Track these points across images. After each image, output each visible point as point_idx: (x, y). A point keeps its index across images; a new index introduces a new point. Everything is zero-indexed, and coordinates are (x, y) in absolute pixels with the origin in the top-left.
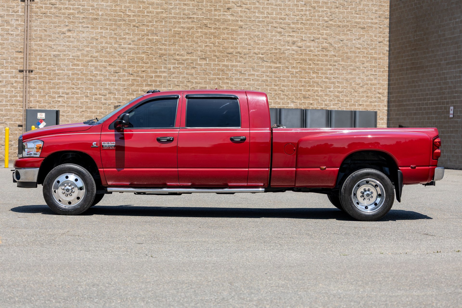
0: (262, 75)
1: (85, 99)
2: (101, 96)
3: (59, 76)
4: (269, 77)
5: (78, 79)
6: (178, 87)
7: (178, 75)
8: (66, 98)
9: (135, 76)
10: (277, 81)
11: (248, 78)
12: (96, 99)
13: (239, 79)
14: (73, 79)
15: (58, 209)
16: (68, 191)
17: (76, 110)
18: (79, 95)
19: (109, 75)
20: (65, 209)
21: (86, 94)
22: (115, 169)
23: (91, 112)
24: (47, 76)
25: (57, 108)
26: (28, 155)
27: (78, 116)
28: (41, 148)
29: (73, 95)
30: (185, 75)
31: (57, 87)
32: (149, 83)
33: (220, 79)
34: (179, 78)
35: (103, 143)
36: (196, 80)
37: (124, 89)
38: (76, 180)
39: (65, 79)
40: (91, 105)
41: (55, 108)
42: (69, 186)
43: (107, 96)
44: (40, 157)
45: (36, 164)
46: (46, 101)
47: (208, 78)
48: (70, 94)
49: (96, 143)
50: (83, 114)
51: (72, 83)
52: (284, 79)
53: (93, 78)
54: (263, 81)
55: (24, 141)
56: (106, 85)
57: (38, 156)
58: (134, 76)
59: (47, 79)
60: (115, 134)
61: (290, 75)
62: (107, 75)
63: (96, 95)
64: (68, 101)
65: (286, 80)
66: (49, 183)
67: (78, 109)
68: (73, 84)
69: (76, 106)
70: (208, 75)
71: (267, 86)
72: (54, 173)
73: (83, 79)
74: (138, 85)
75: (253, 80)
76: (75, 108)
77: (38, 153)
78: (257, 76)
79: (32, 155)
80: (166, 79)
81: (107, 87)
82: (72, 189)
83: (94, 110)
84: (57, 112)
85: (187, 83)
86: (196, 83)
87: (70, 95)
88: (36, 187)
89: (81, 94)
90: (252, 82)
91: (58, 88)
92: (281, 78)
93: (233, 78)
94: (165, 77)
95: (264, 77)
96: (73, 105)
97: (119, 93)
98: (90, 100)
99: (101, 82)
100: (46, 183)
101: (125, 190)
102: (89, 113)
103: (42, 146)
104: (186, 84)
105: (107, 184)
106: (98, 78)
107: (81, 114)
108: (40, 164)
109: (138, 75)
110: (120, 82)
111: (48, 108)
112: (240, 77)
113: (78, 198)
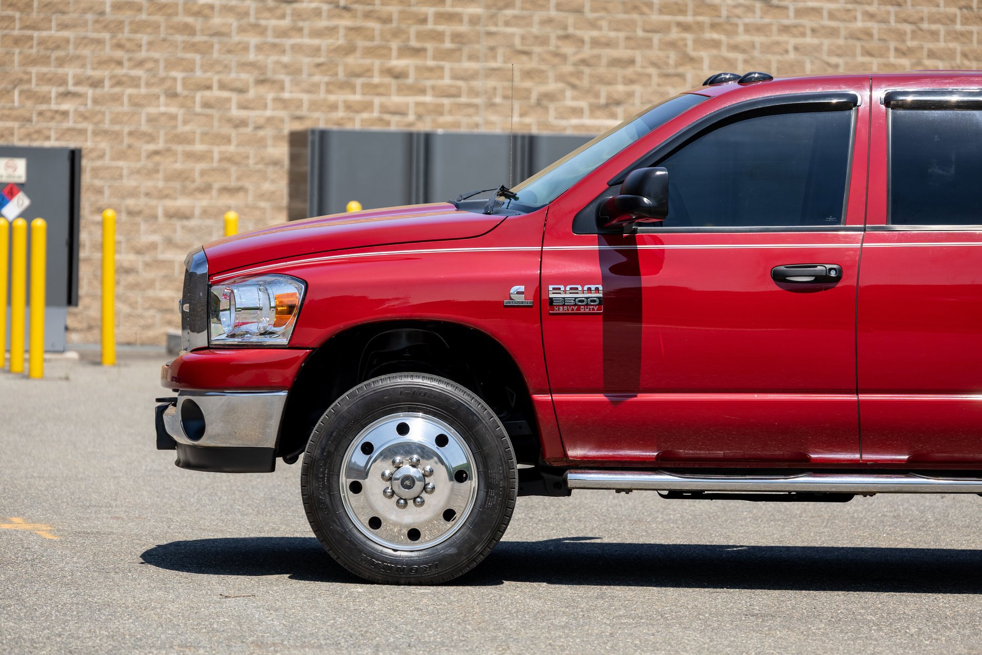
0: (848, 11)
1: (167, 105)
2: (225, 94)
3: (63, 13)
4: (880, 22)
5: (138, 27)
6: (524, 58)
7: (525, 13)
8: (89, 102)
9: (359, 14)
10: (909, 36)
11: (796, 26)
12: (206, 105)
13: (759, 29)
14: (120, 25)
15: (366, 560)
16: (409, 487)
17: (130, 146)
18: (143, 90)
19: (258, 11)
20: (396, 561)
21: (168, 84)
22: (600, 397)
23: (190, 156)
24: (17, 15)
25: (57, 139)
26: (233, 336)
27: (138, 172)
28: (296, 311)
29: (117, 90)
30: (553, 13)
31: (57, 59)
32: (414, 43)
33: (685, 27)
34: (530, 25)
35: (551, 288)
36: (595, 33)
37: (319, 65)
38: (442, 441)
39: (85, 24)
40: (188, 128)
41: (48, 138)
42: (414, 466)
43: (252, 93)
44: (291, 346)
45: (276, 376)
46: (15, 113)
47: (640, 23)
48: (107, 83)
49: (522, 288)
50: (158, 164)
51: (115, 41)
52: (934, 27)
53: (197, 23)
54: (853, 36)
55: (216, 278)
56: (246, 48)
57: (284, 341)
58: (355, 17)
59: (18, 25)
60: (601, 252)
61: (958, 12)
62: (252, 12)
63: (209, 88)
64: (99, 112)
65: (942, 34)
66: (329, 453)
67: (138, 144)
68: (119, 46)
69: (131, 134)
70: (642, 13)
71: (869, 53)
72: (348, 411)
73: (156, 27)
74: (369, 52)
75: (813, 31)
76: (127, 141)
77: (280, 330)
78: (832, 16)
79: (255, 339)
80: (478, 28)
81: (252, 56)
82: (424, 475)
83: (199, 147)
84: (74, 156)
85: (560, 43)
86: (595, 43)
87: (107, 88)
88: (272, 469)
89: (148, 85)
90: (810, 40)
91: (61, 62)
92: (925, 26)
93: (736, 25)
94: (474, 21)
95: (855, 18)
96: (117, 128)
97: (296, 83)
98: (182, 106)
99: (225, 39)
100: (317, 453)
101: (639, 482)
102: (180, 157)
103: (297, 300)
104: (557, 47)
105: (566, 455)
106: (217, 21)
107: (150, 165)
108: (290, 373)
109: (371, 11)
110: (302, 37)
111: (21, 140)
112: (767, 20)
113: (449, 515)
